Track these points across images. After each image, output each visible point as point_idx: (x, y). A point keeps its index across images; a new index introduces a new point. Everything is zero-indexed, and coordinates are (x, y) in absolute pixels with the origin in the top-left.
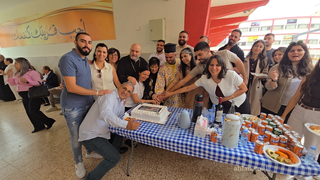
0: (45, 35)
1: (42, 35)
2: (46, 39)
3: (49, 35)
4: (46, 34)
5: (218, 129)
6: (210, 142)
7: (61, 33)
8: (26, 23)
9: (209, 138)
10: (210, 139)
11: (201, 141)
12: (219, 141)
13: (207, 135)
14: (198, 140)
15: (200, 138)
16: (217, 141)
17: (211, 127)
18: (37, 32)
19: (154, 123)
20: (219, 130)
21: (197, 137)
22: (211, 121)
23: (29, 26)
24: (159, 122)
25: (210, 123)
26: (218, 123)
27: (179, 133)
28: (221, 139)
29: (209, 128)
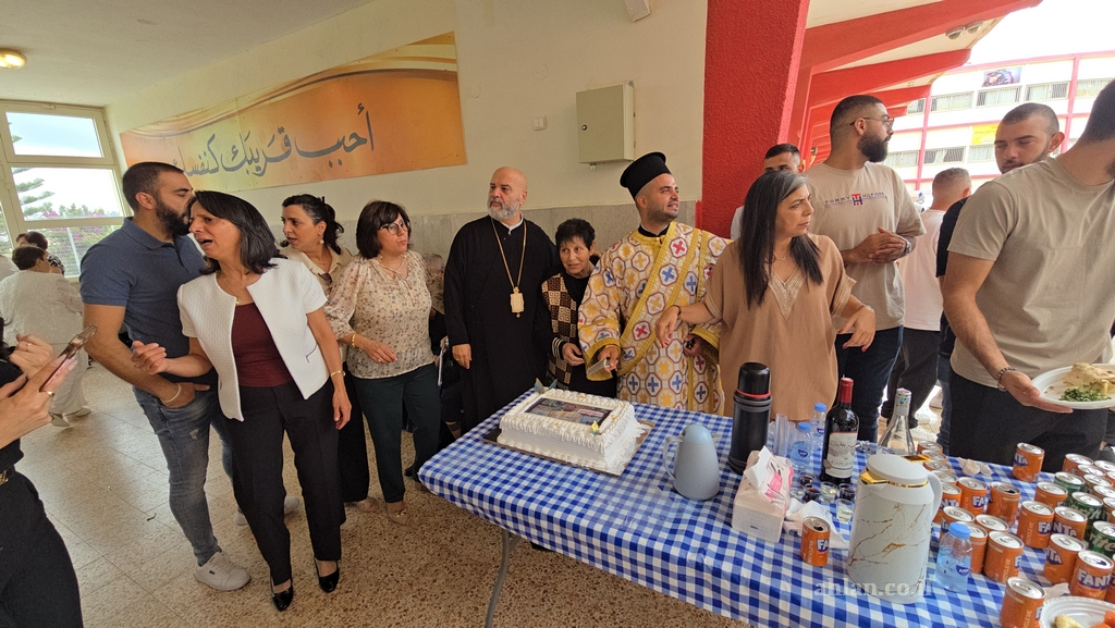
0: (257, 161)
1: (250, 163)
2: (259, 172)
3: (268, 160)
4: (262, 156)
5: (834, 506)
6: (798, 564)
7: (302, 154)
8: (206, 125)
9: (796, 545)
10: (798, 551)
11: (759, 557)
12: (838, 563)
13: (787, 530)
14: (749, 553)
15: (757, 545)
16: (830, 560)
17: (807, 499)
18: (235, 153)
19: (580, 467)
20: (838, 514)
21: (743, 538)
22: (807, 471)
23: (213, 137)
24: (600, 466)
25: (803, 482)
26: (836, 482)
27: (672, 515)
28: (845, 554)
29: (795, 503)
